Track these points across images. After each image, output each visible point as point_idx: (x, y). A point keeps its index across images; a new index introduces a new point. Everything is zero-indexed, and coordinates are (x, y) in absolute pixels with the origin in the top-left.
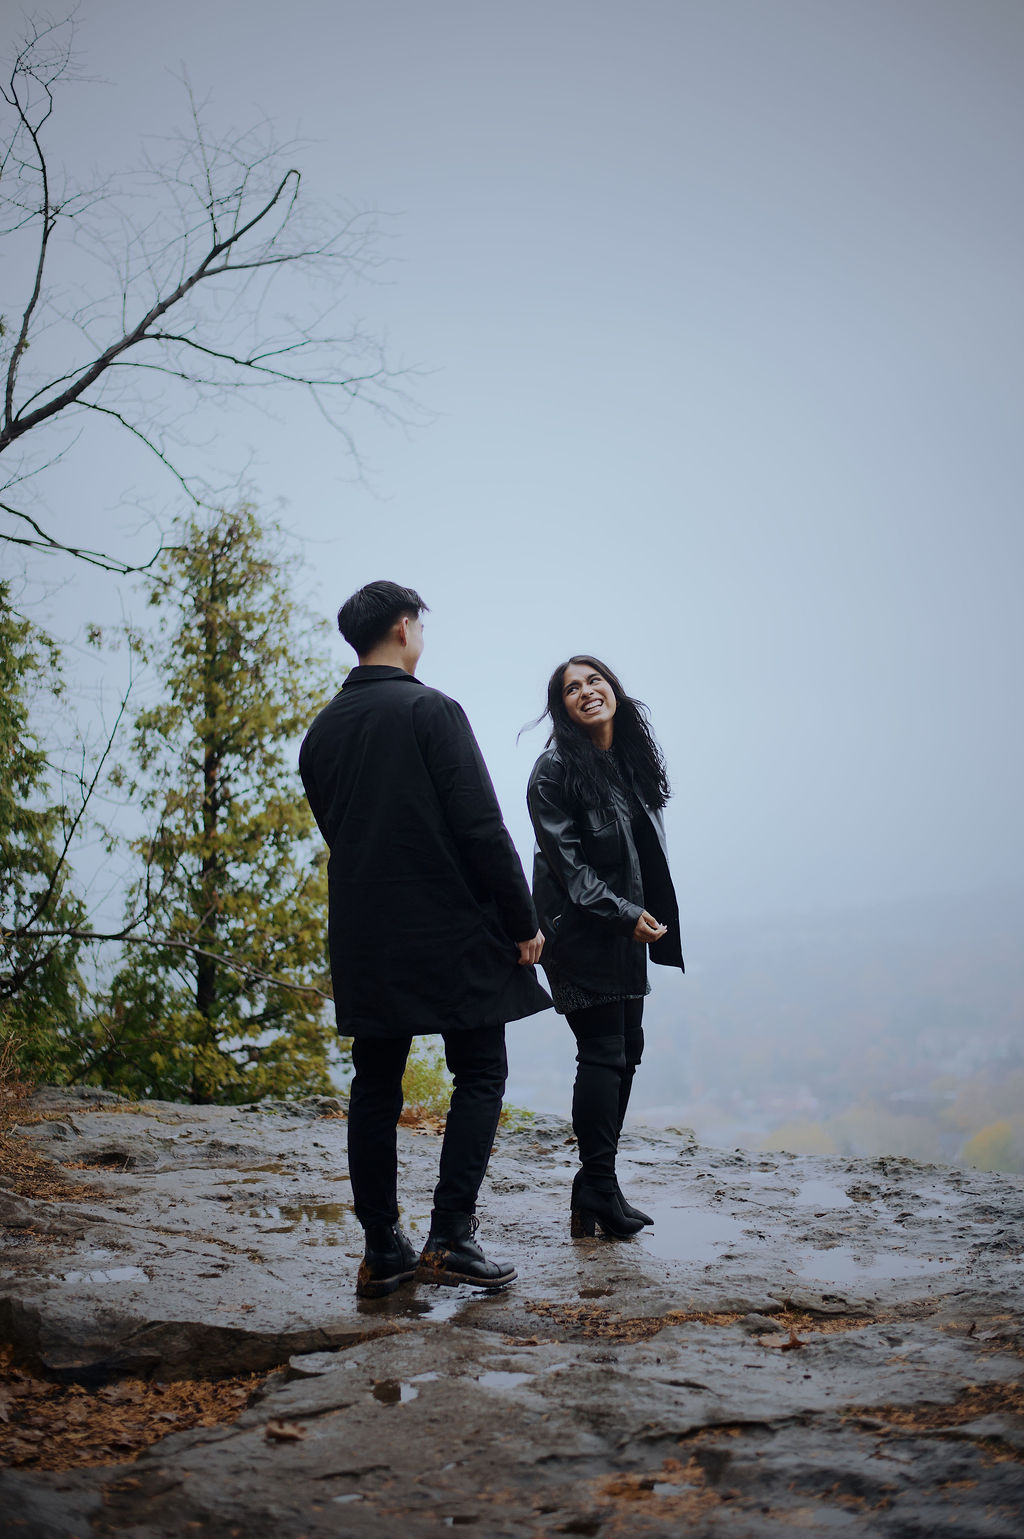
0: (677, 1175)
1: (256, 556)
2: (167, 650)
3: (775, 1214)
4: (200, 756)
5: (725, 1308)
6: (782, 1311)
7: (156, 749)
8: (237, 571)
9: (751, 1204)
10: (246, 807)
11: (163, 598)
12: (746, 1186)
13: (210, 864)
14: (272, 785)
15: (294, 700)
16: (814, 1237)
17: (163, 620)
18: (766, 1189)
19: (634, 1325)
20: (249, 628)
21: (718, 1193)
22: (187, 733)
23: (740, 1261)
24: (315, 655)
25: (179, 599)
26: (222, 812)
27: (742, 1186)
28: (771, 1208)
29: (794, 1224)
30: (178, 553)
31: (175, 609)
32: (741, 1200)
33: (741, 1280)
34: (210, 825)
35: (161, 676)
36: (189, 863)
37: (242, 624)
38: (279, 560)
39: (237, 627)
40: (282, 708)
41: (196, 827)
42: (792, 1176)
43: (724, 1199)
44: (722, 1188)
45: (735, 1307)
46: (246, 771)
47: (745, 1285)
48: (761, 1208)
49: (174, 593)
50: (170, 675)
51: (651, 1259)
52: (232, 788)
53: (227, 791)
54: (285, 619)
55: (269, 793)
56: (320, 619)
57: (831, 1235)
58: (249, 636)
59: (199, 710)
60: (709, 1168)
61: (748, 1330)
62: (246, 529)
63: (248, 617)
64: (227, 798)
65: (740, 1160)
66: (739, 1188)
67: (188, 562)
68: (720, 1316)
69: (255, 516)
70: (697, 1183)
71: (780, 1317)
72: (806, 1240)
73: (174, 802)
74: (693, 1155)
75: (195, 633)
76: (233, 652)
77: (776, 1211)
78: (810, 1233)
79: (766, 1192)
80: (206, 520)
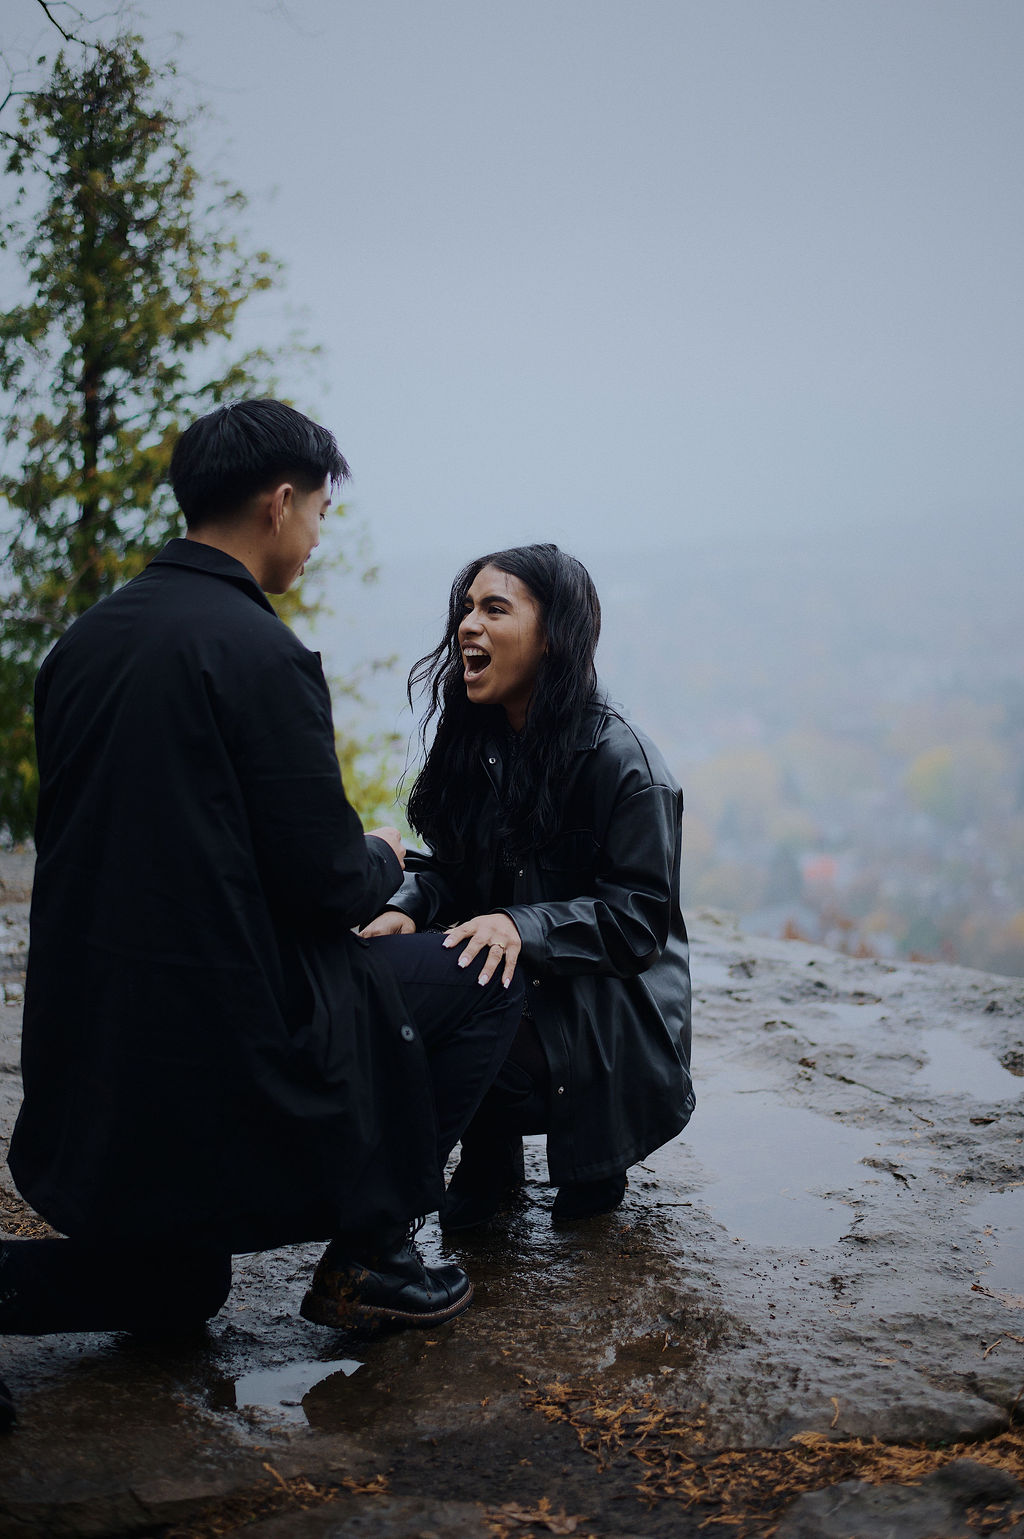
0: (733, 1020)
1: (147, 107)
2: (31, 231)
3: (902, 1113)
4: (78, 368)
5: (902, 1430)
6: (1006, 1429)
7: (19, 363)
8: (123, 127)
9: (864, 1091)
10: (136, 437)
11: (25, 163)
12: (849, 1051)
13: (89, 509)
14: (170, 408)
15: (196, 298)
16: (984, 1174)
17: (22, 191)
18: (879, 1057)
19: (735, 1466)
20: (138, 203)
21: (804, 1062)
22: (57, 340)
23: (886, 1256)
24: (223, 239)
25: (46, 164)
26: (108, 443)
27: (839, 1050)
28: (896, 1101)
29: (940, 1141)
30: (44, 103)
31: (41, 178)
32: (843, 1079)
33: (906, 1328)
34: (91, 461)
35: (24, 265)
36: (66, 509)
37: (128, 198)
38: (178, 113)
39: (120, 200)
40: (181, 308)
41: (72, 462)
42: (908, 1022)
43: (817, 1077)
44: (810, 1054)
45: (921, 1428)
46: (136, 391)
47: (919, 1341)
48: (883, 1103)
49: (40, 159)
50: (35, 264)
51: (733, 1253)
52: (121, 412)
53: (112, 417)
54: (184, 193)
55: (165, 418)
56: (231, 191)
57: (1009, 1171)
58: (138, 215)
59: (75, 312)
60: (779, 1005)
61: (959, 1500)
62: (131, 70)
63: (139, 190)
64: (113, 427)
65: (820, 985)
66: (837, 1055)
67: (57, 116)
68: (894, 1450)
69: (143, 54)
70: (766, 1037)
71: (1006, 1448)
72: (971, 1179)
73: (42, 432)
74: (750, 976)
75: (68, 210)
76: (119, 236)
77: (905, 1107)
78: (976, 1168)
79: (879, 1063)
80: (80, 62)
